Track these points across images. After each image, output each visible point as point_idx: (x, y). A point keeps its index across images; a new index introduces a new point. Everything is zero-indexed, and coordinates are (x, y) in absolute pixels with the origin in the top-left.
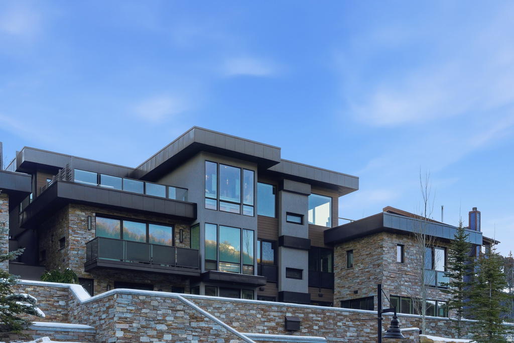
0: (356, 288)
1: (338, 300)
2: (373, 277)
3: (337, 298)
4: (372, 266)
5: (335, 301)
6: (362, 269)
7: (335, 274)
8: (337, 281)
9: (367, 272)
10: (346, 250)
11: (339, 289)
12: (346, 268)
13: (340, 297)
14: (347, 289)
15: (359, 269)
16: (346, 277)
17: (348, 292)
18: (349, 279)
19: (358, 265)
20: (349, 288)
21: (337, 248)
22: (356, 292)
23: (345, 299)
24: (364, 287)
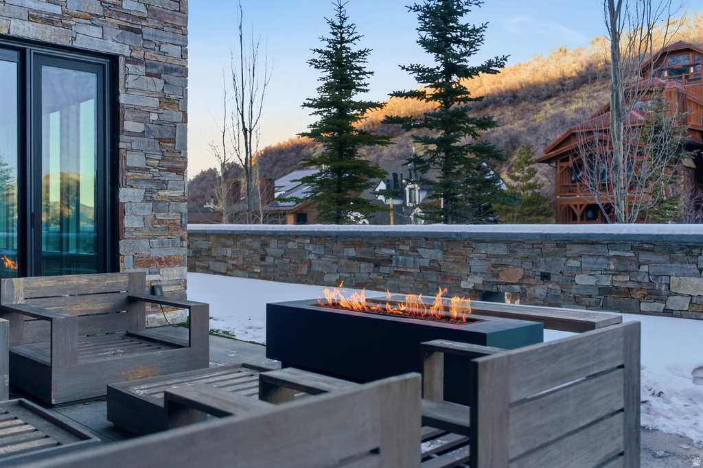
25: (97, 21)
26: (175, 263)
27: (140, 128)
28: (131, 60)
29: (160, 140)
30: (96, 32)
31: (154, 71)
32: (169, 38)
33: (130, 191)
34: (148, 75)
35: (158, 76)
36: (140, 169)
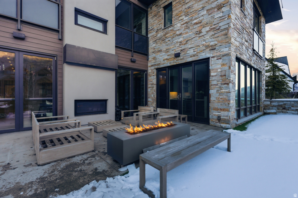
0: (178, 50)
1: (153, 68)
2: (208, 29)
3: (152, 66)
4: (205, 12)
5: (149, 68)
6: (186, 23)
7: (150, 38)
8: (152, 45)
9: (196, 24)
10: (163, 6)
11: (154, 55)
12: (163, 28)
13: (156, 63)
14: (163, 54)
15: (182, 23)
16: (163, 39)
17: (166, 57)
18: (167, 40)
19: (180, 18)
20: (167, 51)
21: (151, 8)
22: (177, 55)
23: (162, 66)
24: (190, 47)
25: (204, 51)
26: (226, 111)
27: (215, 74)
28: (213, 57)
29: (221, 76)
30: (203, 54)
31: (219, 58)
32: (224, 47)
33: (212, 91)
34: (217, 59)
35: (220, 59)
36: (215, 85)
